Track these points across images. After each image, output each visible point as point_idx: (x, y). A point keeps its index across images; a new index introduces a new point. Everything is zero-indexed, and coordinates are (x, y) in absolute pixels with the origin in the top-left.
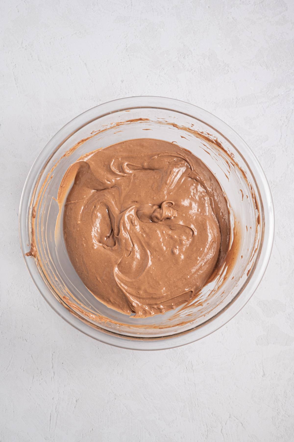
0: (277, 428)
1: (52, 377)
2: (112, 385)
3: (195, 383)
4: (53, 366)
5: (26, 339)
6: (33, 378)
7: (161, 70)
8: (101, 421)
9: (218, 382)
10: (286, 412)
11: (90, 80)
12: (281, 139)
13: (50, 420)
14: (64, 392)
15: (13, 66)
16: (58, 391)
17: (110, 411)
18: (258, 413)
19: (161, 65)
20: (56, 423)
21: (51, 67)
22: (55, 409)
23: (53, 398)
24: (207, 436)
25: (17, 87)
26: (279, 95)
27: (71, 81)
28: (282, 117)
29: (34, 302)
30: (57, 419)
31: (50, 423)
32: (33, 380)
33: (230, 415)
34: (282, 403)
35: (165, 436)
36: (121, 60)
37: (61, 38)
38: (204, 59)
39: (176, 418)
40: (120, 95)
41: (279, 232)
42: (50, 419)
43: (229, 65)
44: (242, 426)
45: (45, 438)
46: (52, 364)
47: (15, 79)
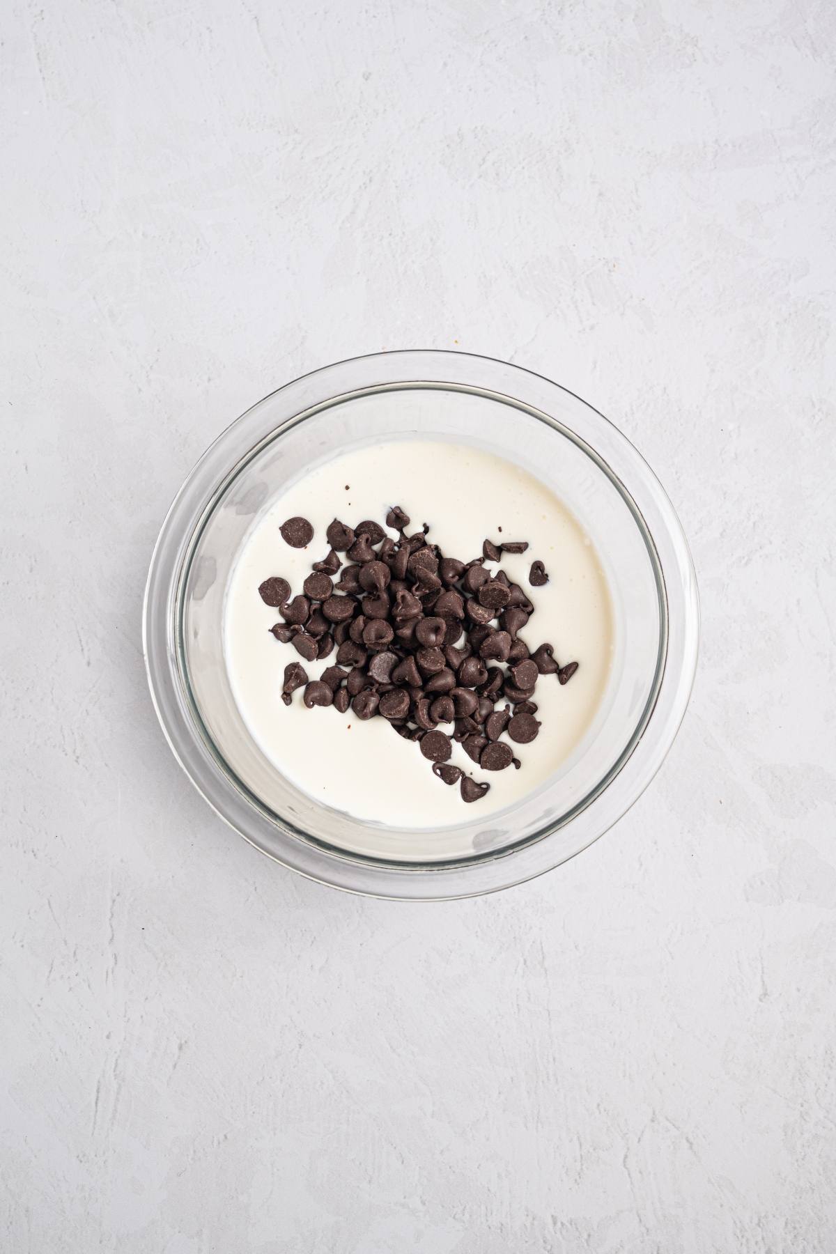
0: (797, 1161)
1: (110, 971)
3: (548, 1010)
4: (113, 937)
5: (35, 850)
6: (50, 971)
7: (489, 46)
8: (254, 1113)
9: (621, 1010)
10: (828, 1112)
11: (268, 66)
13: (96, 1103)
14: (142, 1017)
15: (35, 16)
16: (126, 1012)
17: (281, 1081)
18: (741, 1111)
19: (488, 31)
20: (115, 1110)
21: (149, 23)
22: (112, 1070)
23: (110, 1033)
24: (579, 1174)
25: (44, 78)
29: (64, 736)
30: (117, 1099)
31: (96, 1111)
32: (48, 977)
33: (654, 1113)
34: (816, 1084)
35: (450, 1168)
36: (366, 12)
38: (622, 20)
39: (486, 1115)
41: (831, 556)
42: (97, 1099)
43: (697, 41)
44: (691, 1148)
45: (78, 1157)
46: (110, 930)
47: (38, 54)
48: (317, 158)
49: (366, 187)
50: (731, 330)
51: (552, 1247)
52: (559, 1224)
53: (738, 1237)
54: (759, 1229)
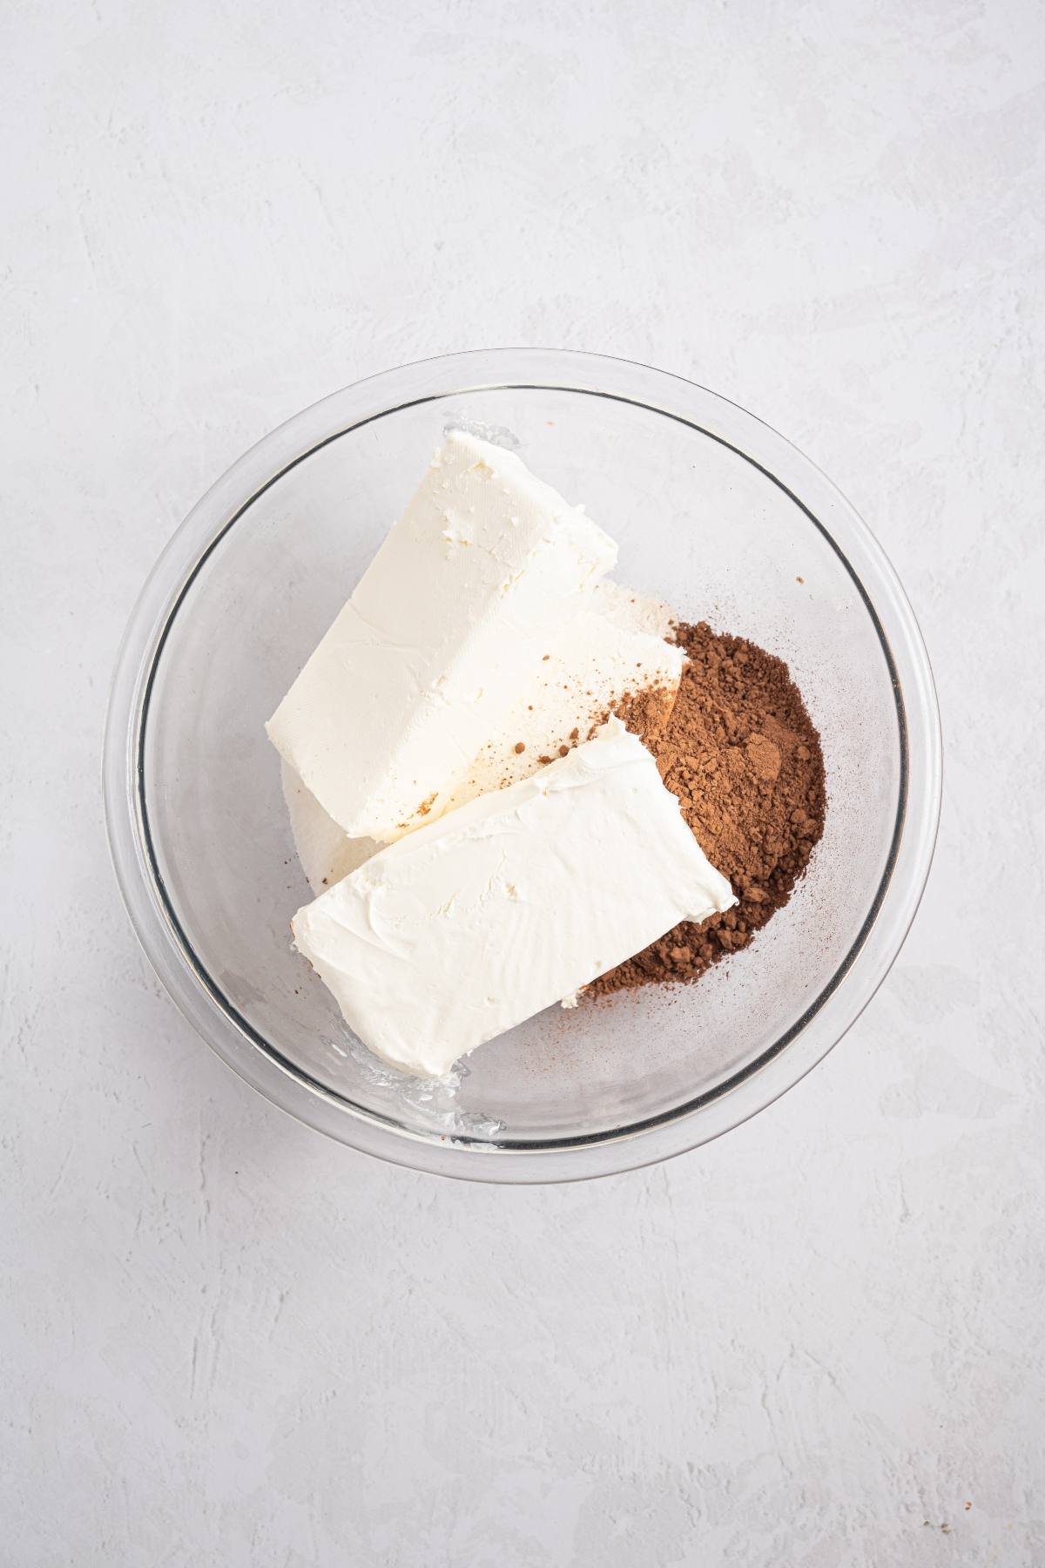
0: (948, 1392)
1: (203, 1220)
2: (400, 1245)
3: (675, 1242)
4: (204, 1182)
5: (117, 1093)
6: (139, 1223)
7: (568, 209)
8: (363, 1366)
10: (978, 1338)
11: (332, 240)
12: (962, 434)
13: (194, 1363)
14: (239, 1268)
15: (81, 197)
16: (221, 1264)
17: (392, 1330)
18: (886, 1341)
19: (566, 193)
20: (214, 1370)
22: (210, 1326)
23: (205, 1287)
24: (715, 1416)
25: (93, 263)
26: (955, 292)
28: (965, 363)
30: (216, 1358)
31: (194, 1372)
32: (137, 1229)
33: (793, 1347)
34: (964, 1309)
35: (577, 1415)
37: (239, 106)
38: (709, 175)
39: (613, 1357)
40: (430, 289)
42: (195, 1359)
43: (791, 193)
44: (834, 1383)
45: (176, 1421)
46: (201, 1175)
47: (86, 237)
51: (689, 1496)
52: (696, 1472)
53: (888, 1477)
54: (910, 1467)
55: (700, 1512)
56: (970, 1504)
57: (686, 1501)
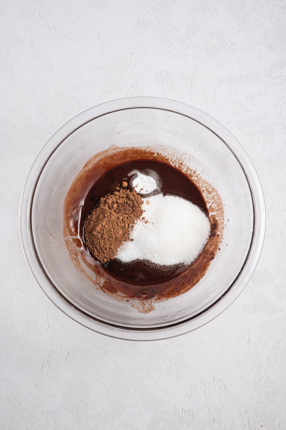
0: (258, 393)
1: (47, 330)
2: (103, 340)
4: (48, 319)
5: (24, 292)
6: (28, 329)
7: (170, 45)
8: (90, 374)
9: (204, 345)
10: (268, 378)
11: (102, 50)
12: (280, 117)
13: (42, 370)
14: (56, 344)
15: (30, 33)
16: (51, 342)
17: (99, 365)
18: (241, 377)
19: (170, 40)
20: (47, 373)
21: (65, 36)
22: (47, 360)
23: (46, 349)
24: (190, 395)
25: (32, 52)
26: (281, 76)
27: (84, 50)
28: (282, 96)
30: (48, 369)
31: (41, 373)
32: (28, 331)
33: (214, 377)
34: (264, 369)
35: (150, 393)
36: (133, 33)
37: (77, 9)
38: (212, 38)
39: (162, 376)
40: (129, 66)
41: (273, 206)
42: (42, 369)
43: (235, 44)
44: (225, 388)
45: (35, 387)
46: (47, 317)
47: (31, 45)
48: (116, 79)
49: (131, 88)
50: (243, 135)
52: (184, 411)
53: (239, 416)
54: (246, 414)
55: (184, 422)
56: (262, 426)
57: (180, 419)
